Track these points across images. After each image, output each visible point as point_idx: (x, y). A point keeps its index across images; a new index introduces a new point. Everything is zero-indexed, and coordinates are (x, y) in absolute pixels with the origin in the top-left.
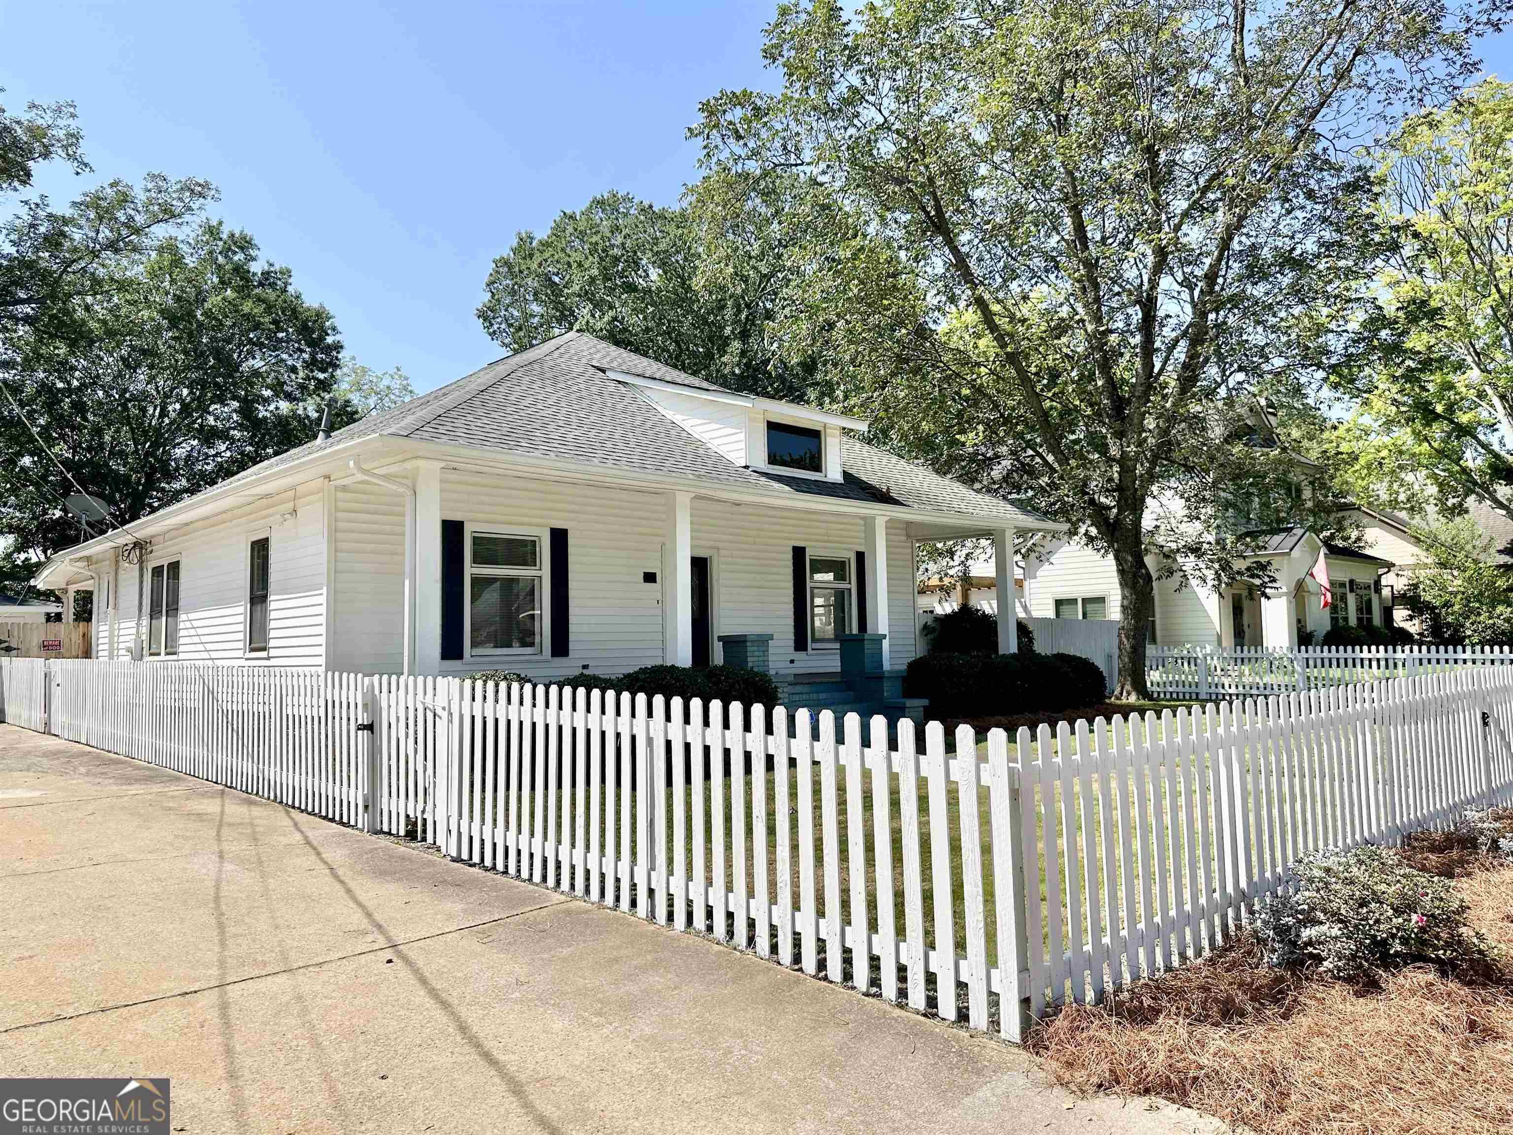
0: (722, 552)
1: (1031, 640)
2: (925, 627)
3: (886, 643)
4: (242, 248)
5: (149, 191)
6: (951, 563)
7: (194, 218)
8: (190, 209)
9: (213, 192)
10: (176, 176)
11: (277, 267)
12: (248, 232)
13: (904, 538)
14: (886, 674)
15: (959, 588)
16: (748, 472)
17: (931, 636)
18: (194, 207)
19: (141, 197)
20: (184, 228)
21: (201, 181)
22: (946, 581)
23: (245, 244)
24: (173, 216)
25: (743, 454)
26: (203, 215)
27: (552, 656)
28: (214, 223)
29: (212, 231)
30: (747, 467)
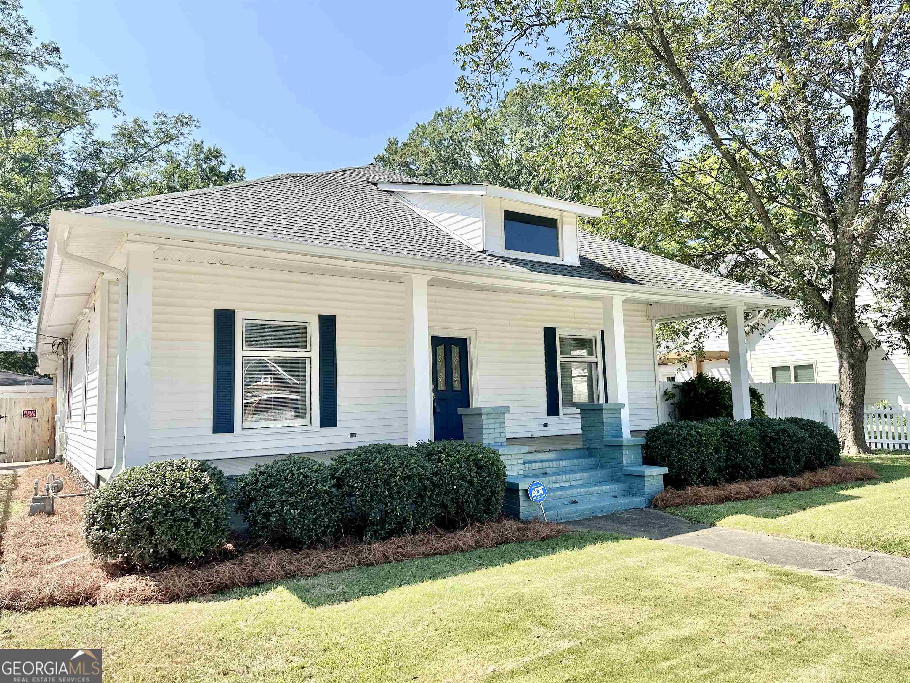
0: (480, 333)
1: (761, 404)
2: (666, 393)
3: (625, 414)
4: (216, 158)
5: (156, 124)
6: (687, 341)
7: (186, 140)
8: (182, 134)
9: (195, 123)
10: (172, 113)
11: (237, 168)
12: (218, 147)
13: (645, 319)
14: (625, 443)
15: (694, 361)
16: (485, 256)
17: (669, 401)
18: (185, 132)
19: (152, 128)
20: (181, 147)
21: (187, 115)
22: (683, 354)
23: (216, 154)
24: (172, 139)
25: (480, 240)
26: (191, 138)
27: (321, 426)
28: (198, 142)
29: (198, 147)
30: (484, 252)
